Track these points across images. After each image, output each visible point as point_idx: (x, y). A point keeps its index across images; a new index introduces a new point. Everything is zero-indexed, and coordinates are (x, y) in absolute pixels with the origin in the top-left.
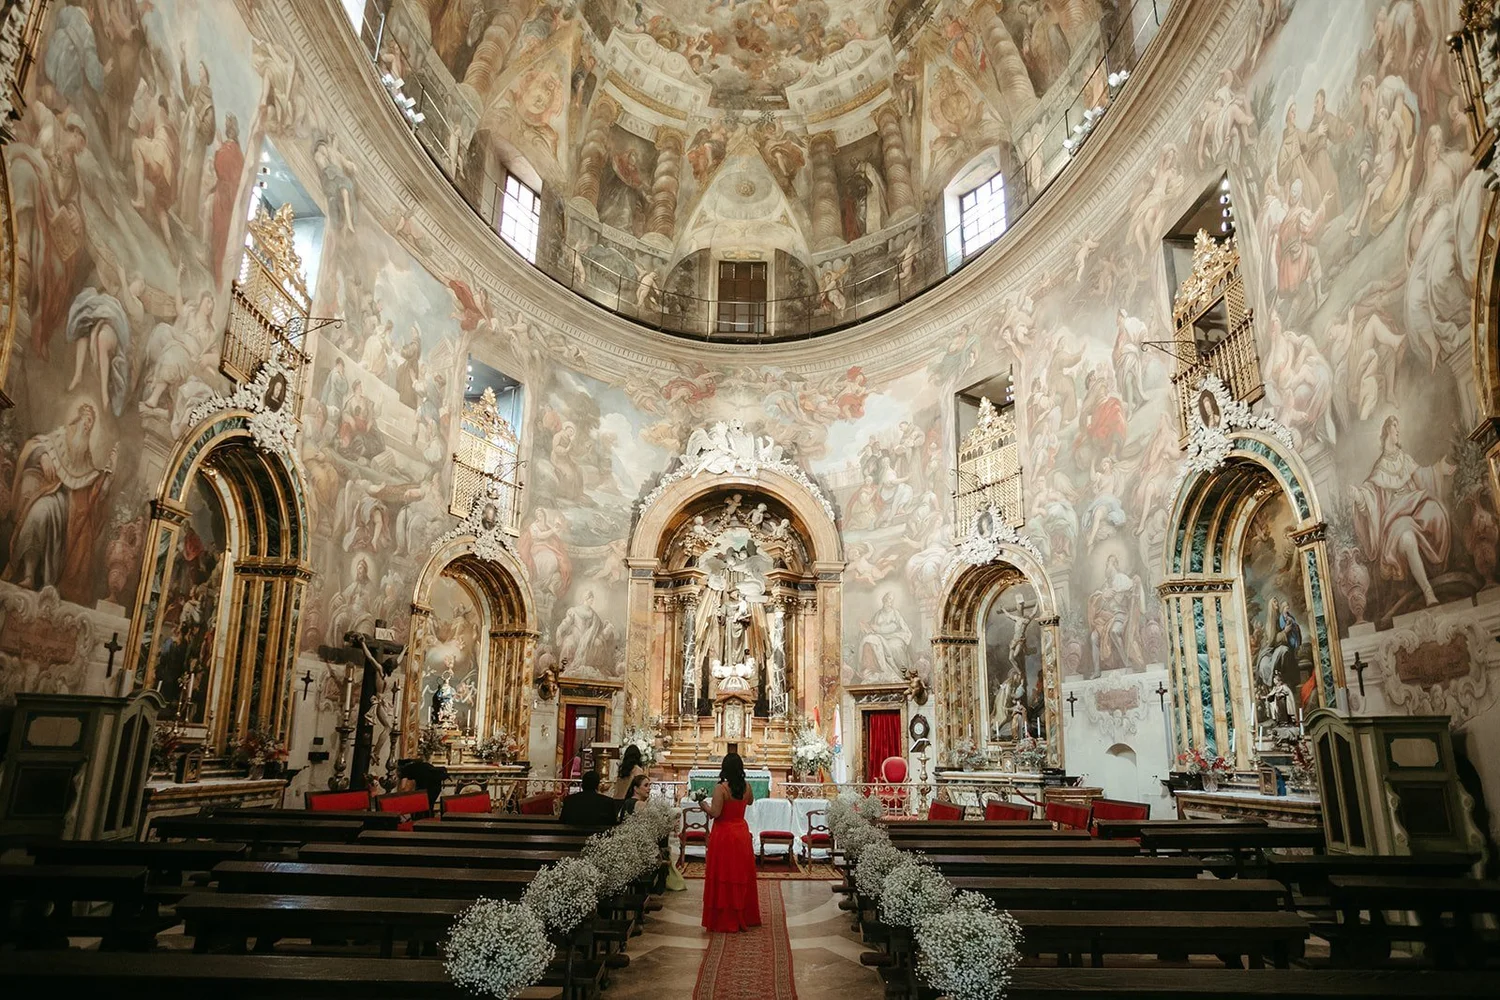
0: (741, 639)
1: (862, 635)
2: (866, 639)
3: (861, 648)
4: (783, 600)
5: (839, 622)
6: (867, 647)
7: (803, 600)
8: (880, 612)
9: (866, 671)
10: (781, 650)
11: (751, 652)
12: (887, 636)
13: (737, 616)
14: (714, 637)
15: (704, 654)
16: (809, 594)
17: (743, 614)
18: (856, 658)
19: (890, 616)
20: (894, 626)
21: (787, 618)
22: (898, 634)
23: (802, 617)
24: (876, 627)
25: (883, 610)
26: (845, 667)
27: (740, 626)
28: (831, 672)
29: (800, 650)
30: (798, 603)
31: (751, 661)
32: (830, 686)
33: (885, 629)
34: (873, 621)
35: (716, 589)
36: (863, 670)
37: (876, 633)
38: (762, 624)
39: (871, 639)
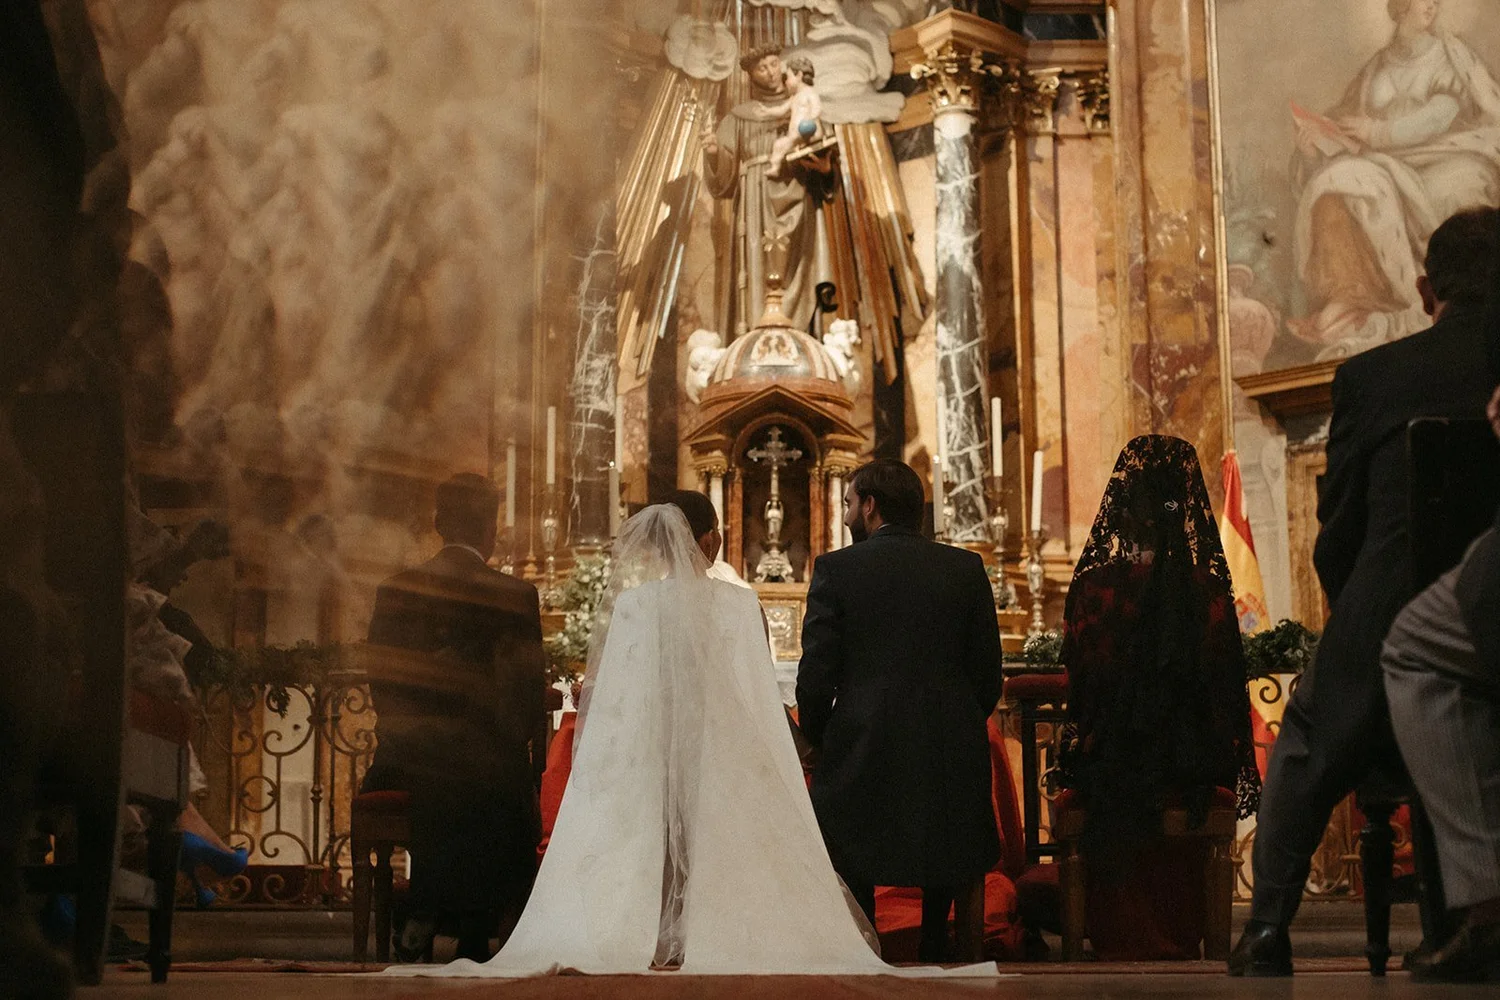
0: (800, 245)
1: (1308, 165)
2: (1323, 183)
3: (1303, 225)
4: (964, 65)
5: (1203, 125)
6: (1332, 215)
7: (1049, 79)
8: (1380, 61)
9: (1330, 313)
10: (966, 265)
11: (842, 298)
12: (1419, 156)
13: (783, 148)
14: (696, 259)
15: (658, 328)
16: (1070, 53)
17: (806, 138)
18: (1286, 264)
19: (1426, 68)
20: (1444, 109)
21: (985, 146)
22: (1464, 140)
23: (1043, 147)
24: (1365, 127)
25: (1398, 48)
26: (1234, 305)
27: (794, 190)
28: (1177, 333)
29: (1043, 278)
30: (1029, 89)
31: (841, 333)
32: (1175, 388)
33: (1406, 126)
34: (1352, 100)
35: (699, 72)
36: (1318, 305)
37: (1364, 149)
38: (884, 204)
39: (1350, 176)
